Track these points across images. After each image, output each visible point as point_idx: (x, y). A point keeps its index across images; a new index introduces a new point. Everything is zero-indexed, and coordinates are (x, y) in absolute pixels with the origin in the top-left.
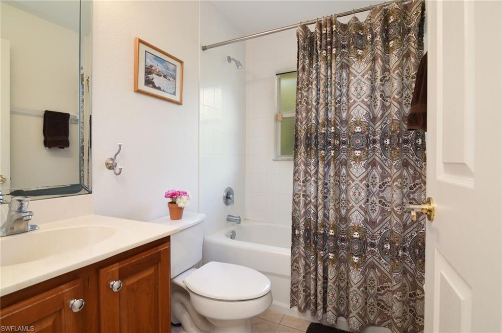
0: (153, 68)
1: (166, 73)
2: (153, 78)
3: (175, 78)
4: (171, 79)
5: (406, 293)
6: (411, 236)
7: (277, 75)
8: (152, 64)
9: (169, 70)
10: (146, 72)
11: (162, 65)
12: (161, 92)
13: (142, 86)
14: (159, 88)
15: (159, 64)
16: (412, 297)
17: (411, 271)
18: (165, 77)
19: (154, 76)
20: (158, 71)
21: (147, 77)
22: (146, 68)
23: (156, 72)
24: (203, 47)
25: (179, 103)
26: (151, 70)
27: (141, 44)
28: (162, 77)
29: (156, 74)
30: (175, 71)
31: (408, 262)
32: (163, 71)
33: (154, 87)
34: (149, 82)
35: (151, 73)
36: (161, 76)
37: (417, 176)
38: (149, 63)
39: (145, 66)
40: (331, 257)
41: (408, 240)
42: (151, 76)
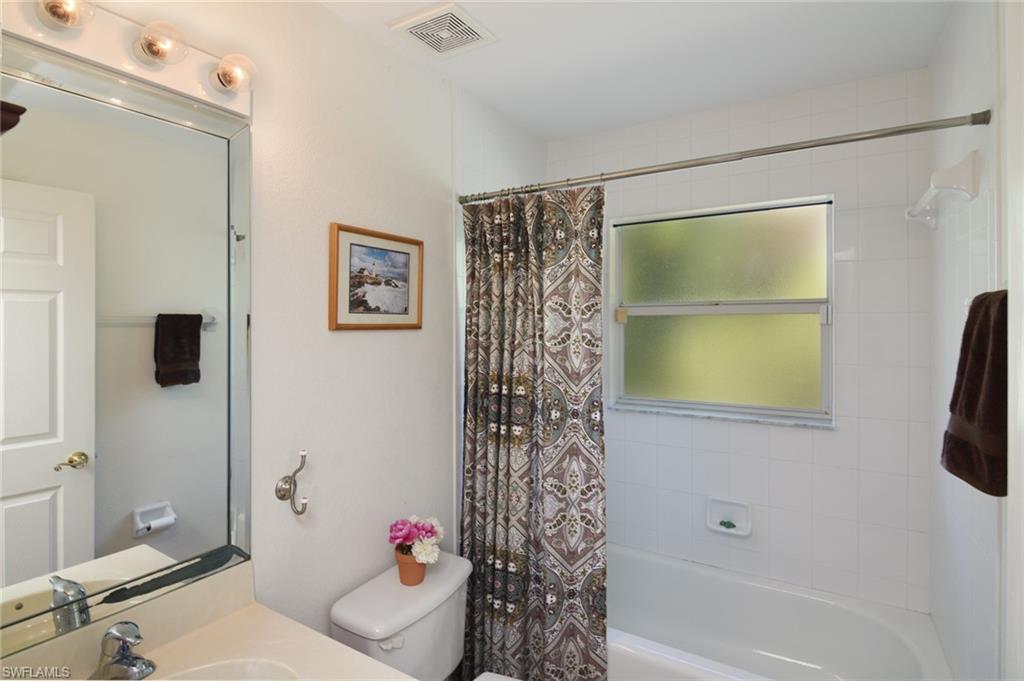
0: (366, 273)
1: (389, 275)
2: (365, 293)
3: (406, 280)
4: (400, 284)
5: (574, 668)
6: (584, 573)
7: (615, 226)
8: (363, 265)
9: (395, 267)
10: (351, 286)
11: (382, 262)
12: (381, 316)
13: (345, 316)
14: (377, 310)
15: (377, 262)
16: (583, 674)
17: (583, 630)
18: (388, 283)
19: (367, 288)
20: (374, 276)
21: (353, 296)
22: (351, 278)
23: (371, 278)
24: (461, 197)
25: (418, 327)
26: (361, 277)
27: (341, 233)
28: (383, 286)
29: (372, 284)
30: (407, 265)
31: (578, 616)
32: (384, 271)
33: (368, 310)
34: (358, 304)
35: (361, 284)
36: (379, 284)
37: (593, 473)
38: (357, 264)
39: (351, 272)
40: (496, 607)
41: (579, 578)
42: (360, 291)
